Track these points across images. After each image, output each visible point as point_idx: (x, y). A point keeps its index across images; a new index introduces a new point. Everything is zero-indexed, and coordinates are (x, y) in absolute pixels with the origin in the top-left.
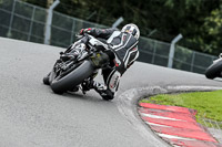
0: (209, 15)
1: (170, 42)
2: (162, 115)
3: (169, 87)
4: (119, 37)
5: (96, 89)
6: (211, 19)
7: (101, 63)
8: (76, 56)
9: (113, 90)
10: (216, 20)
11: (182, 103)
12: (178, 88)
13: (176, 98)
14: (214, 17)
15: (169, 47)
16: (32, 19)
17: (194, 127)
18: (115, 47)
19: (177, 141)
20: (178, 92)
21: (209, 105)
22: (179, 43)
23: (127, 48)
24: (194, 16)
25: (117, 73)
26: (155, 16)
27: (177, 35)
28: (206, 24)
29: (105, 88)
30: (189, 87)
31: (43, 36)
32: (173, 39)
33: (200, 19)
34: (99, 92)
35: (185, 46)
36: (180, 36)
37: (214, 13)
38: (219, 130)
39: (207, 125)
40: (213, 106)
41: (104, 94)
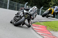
0: (50, 2)
1: (40, 9)
2: (38, 27)
3: (40, 20)
4: (32, 10)
5: (26, 24)
6: (51, 3)
7: (27, 17)
10: (52, 3)
11: (43, 24)
12: (42, 20)
13: (41, 23)
14: (52, 2)
15: (40, 10)
16: (4, 3)
17: (46, 31)
18: (31, 13)
19: (42, 34)
20: (42, 21)
21: (50, 25)
22: (42, 9)
23: (34, 13)
24: (46, 2)
26: (36, 2)
27: (42, 7)
28: (49, 4)
29: (28, 24)
30: (45, 20)
31: (7, 7)
32: (41, 8)
33: (48, 3)
35: (44, 10)
36: (43, 7)
37: (52, 1)
38: (53, 31)
39: (50, 30)
40: (51, 25)
41: (28, 26)
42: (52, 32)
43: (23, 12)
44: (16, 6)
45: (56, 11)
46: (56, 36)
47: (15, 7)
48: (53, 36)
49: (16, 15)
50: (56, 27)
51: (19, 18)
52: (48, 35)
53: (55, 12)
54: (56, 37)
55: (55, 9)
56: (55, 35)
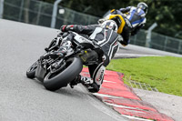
4: (101, 33)
5: (83, 83)
8: (65, 54)
9: (99, 83)
18: (100, 42)
19: (108, 98)
21: (134, 69)
23: (110, 43)
25: (103, 68)
29: (92, 82)
34: (86, 86)
38: (142, 90)
39: (132, 86)
40: (137, 69)
41: (90, 87)
42: (141, 93)
43: (73, 40)
44: (27, 10)
45: (132, 22)
46: (153, 104)
47: (24, 12)
48: (142, 104)
49: (47, 50)
50: (151, 78)
51: (62, 63)
52: (128, 102)
53: (130, 25)
54: (152, 107)
55: (129, 17)
56: (148, 101)
